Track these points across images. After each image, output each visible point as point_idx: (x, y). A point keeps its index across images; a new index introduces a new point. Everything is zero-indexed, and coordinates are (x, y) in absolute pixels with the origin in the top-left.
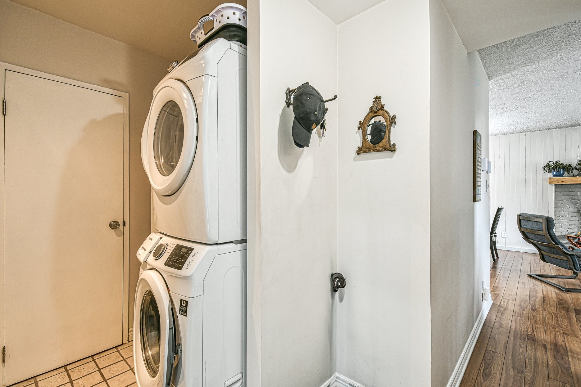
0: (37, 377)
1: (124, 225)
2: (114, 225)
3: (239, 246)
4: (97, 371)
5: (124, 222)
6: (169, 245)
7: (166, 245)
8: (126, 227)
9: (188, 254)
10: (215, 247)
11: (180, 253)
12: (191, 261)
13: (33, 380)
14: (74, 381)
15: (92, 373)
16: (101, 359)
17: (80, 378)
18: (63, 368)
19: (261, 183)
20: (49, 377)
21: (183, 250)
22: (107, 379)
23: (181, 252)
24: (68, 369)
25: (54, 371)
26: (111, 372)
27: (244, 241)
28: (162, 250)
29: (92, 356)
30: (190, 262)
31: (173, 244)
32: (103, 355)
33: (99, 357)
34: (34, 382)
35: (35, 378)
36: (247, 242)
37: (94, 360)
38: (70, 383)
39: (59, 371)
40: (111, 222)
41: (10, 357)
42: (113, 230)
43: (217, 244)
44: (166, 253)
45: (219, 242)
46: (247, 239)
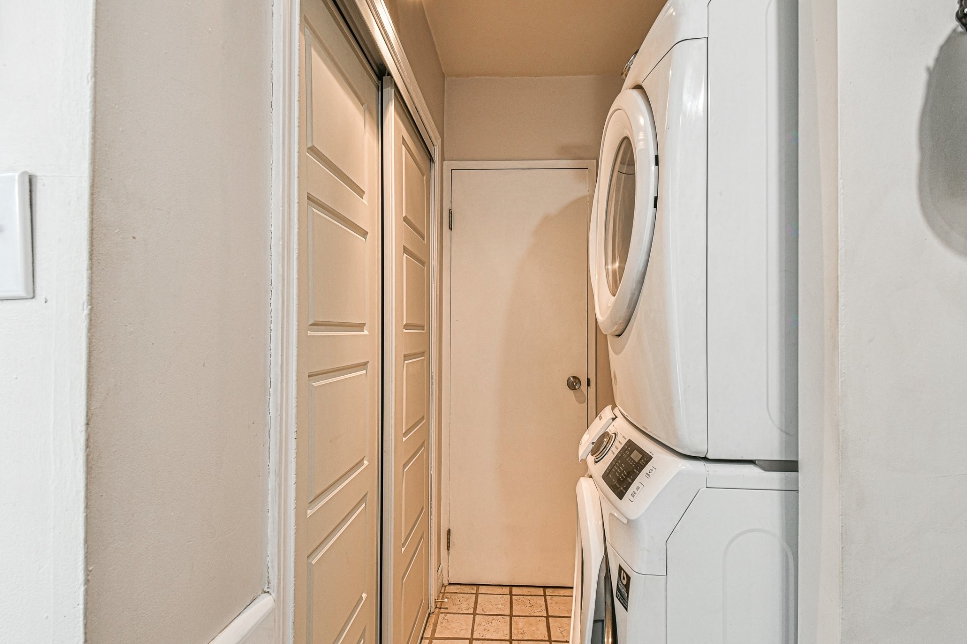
0: (480, 586)
1: (588, 384)
2: (573, 383)
3: (776, 478)
4: (544, 617)
5: (588, 380)
6: (619, 438)
7: (614, 435)
8: (592, 388)
9: (640, 467)
10: (700, 464)
11: (629, 459)
12: (640, 486)
13: (475, 588)
14: (515, 618)
15: (537, 616)
16: (555, 598)
17: (523, 616)
18: (508, 588)
19: (841, 301)
20: (491, 594)
21: (636, 456)
22: (553, 639)
23: (631, 458)
24: (513, 594)
25: (500, 587)
26: (561, 629)
27: (790, 466)
28: (605, 443)
29: (545, 587)
30: (638, 488)
31: (623, 437)
32: (559, 593)
33: (552, 594)
34: (475, 592)
35: (477, 586)
36: (798, 471)
37: (545, 595)
38: (509, 617)
39: (503, 590)
40: (569, 379)
41: (454, 545)
42: (572, 392)
43: (705, 459)
44: (610, 452)
45: (710, 456)
46: (798, 461)
